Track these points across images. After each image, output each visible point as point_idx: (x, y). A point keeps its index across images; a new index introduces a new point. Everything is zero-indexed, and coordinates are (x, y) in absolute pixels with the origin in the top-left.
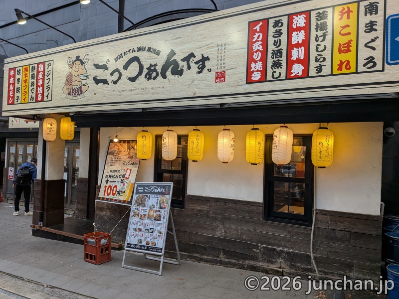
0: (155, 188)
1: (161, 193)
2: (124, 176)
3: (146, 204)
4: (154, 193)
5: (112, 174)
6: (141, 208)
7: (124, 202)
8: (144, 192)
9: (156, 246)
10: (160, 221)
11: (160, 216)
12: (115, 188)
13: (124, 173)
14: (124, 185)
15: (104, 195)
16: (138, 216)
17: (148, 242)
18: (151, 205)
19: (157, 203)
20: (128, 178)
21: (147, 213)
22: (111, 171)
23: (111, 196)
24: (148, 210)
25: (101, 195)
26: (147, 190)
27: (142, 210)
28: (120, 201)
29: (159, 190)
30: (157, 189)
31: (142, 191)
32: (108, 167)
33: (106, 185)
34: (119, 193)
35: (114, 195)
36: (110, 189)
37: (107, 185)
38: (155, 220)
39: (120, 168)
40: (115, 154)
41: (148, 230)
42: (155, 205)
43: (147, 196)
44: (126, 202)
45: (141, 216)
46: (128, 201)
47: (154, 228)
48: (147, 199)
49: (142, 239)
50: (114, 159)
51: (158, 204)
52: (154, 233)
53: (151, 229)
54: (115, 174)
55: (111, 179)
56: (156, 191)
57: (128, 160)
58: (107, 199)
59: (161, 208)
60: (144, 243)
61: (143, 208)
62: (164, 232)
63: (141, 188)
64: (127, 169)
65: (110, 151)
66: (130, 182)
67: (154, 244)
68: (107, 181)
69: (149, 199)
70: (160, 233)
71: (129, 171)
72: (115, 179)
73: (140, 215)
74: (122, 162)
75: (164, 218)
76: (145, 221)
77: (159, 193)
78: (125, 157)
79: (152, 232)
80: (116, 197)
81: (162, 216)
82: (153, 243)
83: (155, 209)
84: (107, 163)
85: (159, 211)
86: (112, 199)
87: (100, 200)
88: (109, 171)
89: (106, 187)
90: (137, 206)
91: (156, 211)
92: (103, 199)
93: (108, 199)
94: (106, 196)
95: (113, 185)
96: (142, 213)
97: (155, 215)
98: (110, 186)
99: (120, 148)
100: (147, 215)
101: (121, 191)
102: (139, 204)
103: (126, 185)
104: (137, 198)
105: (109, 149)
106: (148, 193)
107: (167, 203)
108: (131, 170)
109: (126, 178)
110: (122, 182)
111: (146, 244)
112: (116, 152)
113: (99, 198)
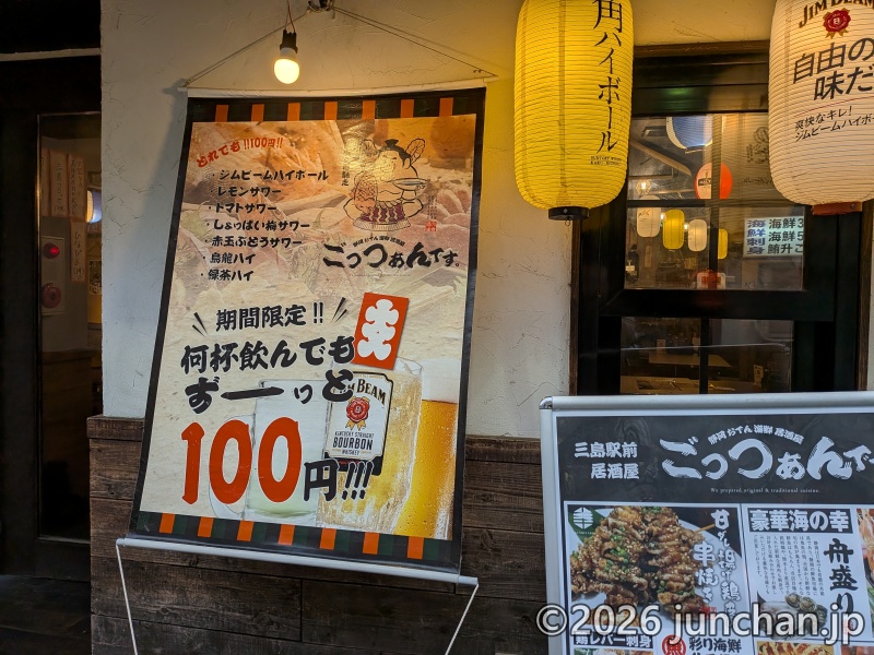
0: (779, 447)
2: (343, 348)
3: (711, 594)
4: (773, 490)
5: (241, 336)
7: (393, 547)
8: (653, 485)
12: (281, 444)
13: (347, 327)
14: (358, 414)
15: (191, 495)
18: (776, 599)
19: (843, 579)
20: (389, 363)
22: (226, 319)
23: (254, 506)
25: (162, 493)
26: (679, 460)
28: (350, 544)
29: (828, 461)
30: (805, 453)
31: (632, 471)
32: (194, 289)
33: (189, 416)
34: (329, 474)
35: (277, 491)
36: (232, 448)
37: (202, 419)
39: (299, 293)
40: (247, 199)
43: (702, 519)
44: (415, 551)
46: (429, 543)
48: (709, 546)
50: (236, 233)
51: (863, 596)
54: (269, 336)
55: (235, 377)
56: (789, 467)
57: (365, 231)
58: (226, 531)
63: (612, 449)
64: (370, 300)
65: (196, 174)
66: (415, 388)
68: (200, 395)
69: (735, 543)
71: (383, 314)
72: (273, 375)
74: (312, 249)
78: (336, 214)
80: (305, 509)
84: (180, 259)
86: (274, 530)
87: (155, 533)
88: (210, 319)
89: (193, 434)
92: (187, 527)
93: (233, 525)
94: (208, 506)
95: (259, 416)
98: (235, 429)
99: (277, 150)
101: (344, 464)
102: (628, 596)
103: (377, 409)
104: (584, 534)
105: (192, 164)
108: (401, 304)
109: (371, 360)
110: (335, 388)
112: (254, 182)
113: (151, 524)
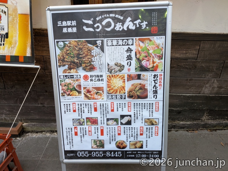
1: (138, 33)
4: (114, 34)
6: (82, 73)
7: (15, 59)
8: (80, 34)
9: (144, 149)
10: (146, 97)
11: (143, 88)
16: (79, 92)
17: (122, 143)
18: (112, 64)
19: (129, 58)
21: (103, 84)
24: (105, 78)
26: (88, 26)
27: (86, 77)
28: (2, 59)
29: (129, 25)
30: (123, 22)
31: (75, 30)
38: (130, 97)
41: (116, 120)
42: (124, 63)
43: (94, 43)
44: (21, 60)
45: (89, 91)
46: (25, 57)
47: (132, 113)
48: (95, 50)
49: (105, 138)
51: (134, 62)
52: (133, 125)
53: (122, 117)
56: (119, 27)
59: (143, 69)
60: (110, 146)
61: (89, 74)
62: (161, 120)
63: (69, 23)
66: (15, 10)
67: (138, 145)
69: (103, 50)
70: (151, 122)
73: (83, 91)
75: (155, 92)
76: (103, 100)
77: (129, 33)
79: (129, 123)
81: (150, 88)
82: (135, 144)
83: (125, 72)
85: (139, 77)
90: (70, 69)
91: (130, 78)
96: (90, 85)
97: (128, 86)
100: (105, 89)
102: (74, 65)
103: (4, 17)
104: (61, 49)
106: (95, 35)
107: (160, 57)
111: (118, 147)
